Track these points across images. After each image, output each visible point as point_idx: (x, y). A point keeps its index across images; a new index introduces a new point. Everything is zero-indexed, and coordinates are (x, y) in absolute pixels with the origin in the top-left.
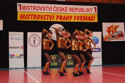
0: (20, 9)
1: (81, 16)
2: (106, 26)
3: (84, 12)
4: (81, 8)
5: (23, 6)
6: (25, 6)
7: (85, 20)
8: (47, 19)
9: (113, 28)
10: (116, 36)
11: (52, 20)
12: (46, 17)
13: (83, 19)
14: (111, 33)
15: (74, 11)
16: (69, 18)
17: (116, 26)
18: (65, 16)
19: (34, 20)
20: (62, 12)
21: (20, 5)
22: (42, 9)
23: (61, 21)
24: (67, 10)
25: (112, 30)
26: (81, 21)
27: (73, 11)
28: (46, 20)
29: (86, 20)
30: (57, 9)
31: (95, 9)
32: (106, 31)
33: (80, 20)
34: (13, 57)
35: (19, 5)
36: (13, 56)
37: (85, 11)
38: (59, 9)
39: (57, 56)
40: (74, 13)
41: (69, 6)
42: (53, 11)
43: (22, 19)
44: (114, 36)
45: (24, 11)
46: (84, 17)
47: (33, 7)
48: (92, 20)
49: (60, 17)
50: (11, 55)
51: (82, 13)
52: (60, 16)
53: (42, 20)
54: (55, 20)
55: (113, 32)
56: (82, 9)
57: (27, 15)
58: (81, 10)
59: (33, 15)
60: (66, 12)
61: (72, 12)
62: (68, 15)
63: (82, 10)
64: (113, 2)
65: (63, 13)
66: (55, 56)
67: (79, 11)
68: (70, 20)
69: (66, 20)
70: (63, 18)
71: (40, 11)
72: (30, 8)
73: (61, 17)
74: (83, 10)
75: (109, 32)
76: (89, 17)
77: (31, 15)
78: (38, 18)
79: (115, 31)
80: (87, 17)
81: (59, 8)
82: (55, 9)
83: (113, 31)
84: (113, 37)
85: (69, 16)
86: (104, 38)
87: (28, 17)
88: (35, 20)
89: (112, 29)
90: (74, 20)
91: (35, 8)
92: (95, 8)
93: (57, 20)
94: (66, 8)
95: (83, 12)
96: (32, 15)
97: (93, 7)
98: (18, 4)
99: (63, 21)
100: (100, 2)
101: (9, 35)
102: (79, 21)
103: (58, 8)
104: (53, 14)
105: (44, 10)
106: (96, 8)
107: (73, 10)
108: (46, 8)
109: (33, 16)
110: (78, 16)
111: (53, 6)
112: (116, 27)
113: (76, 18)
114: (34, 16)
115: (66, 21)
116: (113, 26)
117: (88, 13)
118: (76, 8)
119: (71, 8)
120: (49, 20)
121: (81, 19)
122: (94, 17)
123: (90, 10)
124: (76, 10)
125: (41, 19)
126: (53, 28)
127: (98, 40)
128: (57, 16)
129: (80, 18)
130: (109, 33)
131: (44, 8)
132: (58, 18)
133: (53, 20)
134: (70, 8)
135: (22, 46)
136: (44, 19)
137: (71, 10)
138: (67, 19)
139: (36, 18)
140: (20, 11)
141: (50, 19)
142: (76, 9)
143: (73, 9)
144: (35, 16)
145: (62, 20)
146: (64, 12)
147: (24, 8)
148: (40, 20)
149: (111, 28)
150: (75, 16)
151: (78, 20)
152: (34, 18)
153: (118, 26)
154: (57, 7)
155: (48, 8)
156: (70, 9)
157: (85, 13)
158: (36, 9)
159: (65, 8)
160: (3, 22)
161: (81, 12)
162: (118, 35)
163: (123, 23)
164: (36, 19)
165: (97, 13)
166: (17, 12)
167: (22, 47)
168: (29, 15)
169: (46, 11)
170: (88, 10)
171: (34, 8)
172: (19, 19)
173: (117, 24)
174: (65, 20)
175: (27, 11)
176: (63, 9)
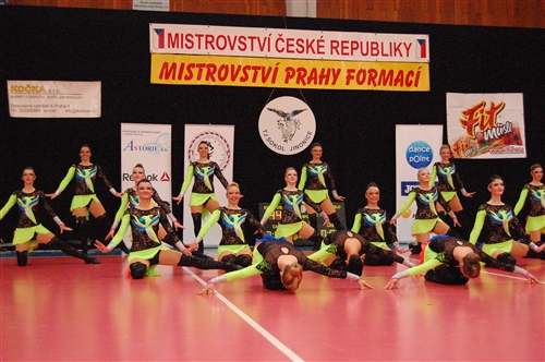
0: (161, 46)
1: (371, 71)
2: (458, 104)
3: (383, 55)
4: (372, 43)
5: (170, 35)
6: (177, 35)
7: (384, 84)
8: (254, 80)
9: (482, 112)
10: (495, 139)
11: (268, 84)
12: (251, 73)
13: (377, 80)
14: (478, 128)
15: (349, 51)
16: (328, 76)
17: (493, 104)
18: (314, 70)
19: (207, 83)
20: (304, 55)
21: (160, 32)
22: (237, 43)
23: (301, 86)
24: (321, 50)
25: (480, 121)
26: (371, 87)
27: (345, 51)
28: (249, 83)
29: (391, 84)
30: (288, 45)
31: (419, 46)
32: (460, 124)
33: (369, 84)
35: (157, 31)
37: (387, 51)
38: (296, 46)
40: (346, 58)
41: (329, 36)
42: (274, 53)
43: (167, 78)
44: (486, 139)
45: (175, 50)
46: (383, 72)
48: (409, 85)
49: (297, 73)
51: (374, 58)
52: (299, 69)
53: (237, 83)
54: (280, 83)
55: (482, 127)
56: (375, 46)
57: (183, 65)
58: (372, 49)
59: (203, 65)
60: (320, 56)
61: (341, 57)
62: (327, 66)
63: (374, 48)
64: (486, 21)
65: (309, 60)
67: (365, 52)
68: (334, 83)
69: (320, 83)
70: (308, 75)
71: (227, 51)
72: (195, 40)
73: (302, 73)
74: (380, 48)
75: (468, 125)
76: (401, 72)
77: (198, 66)
78: (222, 75)
79: (491, 121)
80: (391, 72)
81: (294, 43)
82: (282, 45)
83: (485, 123)
84: (482, 142)
85: (329, 70)
86: (452, 148)
87: (186, 72)
88: (213, 84)
89: (479, 115)
90: (348, 83)
91: (211, 43)
92: (422, 42)
93: (287, 82)
94: (318, 41)
95: (377, 54)
96: (201, 66)
97: (413, 39)
98: (153, 27)
99: (307, 87)
100: (438, 22)
101: (122, 133)
102: (365, 87)
103: (290, 42)
104: (273, 64)
105: (242, 47)
106: (424, 41)
107: (343, 48)
108: (248, 42)
109: (205, 70)
110: (361, 71)
111: (275, 32)
112: (495, 109)
113: (353, 78)
114: (209, 70)
115: (318, 87)
116: (483, 104)
117: (393, 59)
118: (353, 42)
119: (337, 42)
120: (259, 83)
121: (372, 79)
122: (419, 73)
123: (403, 48)
124: (353, 49)
125: (233, 79)
127: (430, 155)
128: (288, 69)
129: (368, 75)
130: (470, 131)
131: (242, 40)
132: (292, 77)
133: (273, 81)
134: (332, 42)
135: (165, 174)
136: (242, 80)
138: (324, 80)
139: (216, 76)
140: (161, 51)
141: (264, 80)
142: (355, 46)
143: (345, 45)
144: (212, 69)
145: (304, 84)
146: (311, 55)
147: (175, 41)
148: (228, 82)
149: (478, 111)
150: (350, 71)
151: (360, 83)
152: (210, 75)
153: (502, 106)
154: (288, 40)
155: (255, 41)
156: (335, 45)
157: (385, 59)
158: (214, 44)
159: (315, 43)
160: (102, 89)
161: (372, 55)
162: (500, 137)
163: (519, 97)
164: (214, 80)
165: (427, 59)
166: (148, 55)
167: (165, 178)
168: (192, 65)
169: (248, 52)
170: (397, 49)
171: (207, 42)
172: (155, 79)
173: (497, 98)
174: (315, 83)
175: (185, 50)
176: (309, 46)
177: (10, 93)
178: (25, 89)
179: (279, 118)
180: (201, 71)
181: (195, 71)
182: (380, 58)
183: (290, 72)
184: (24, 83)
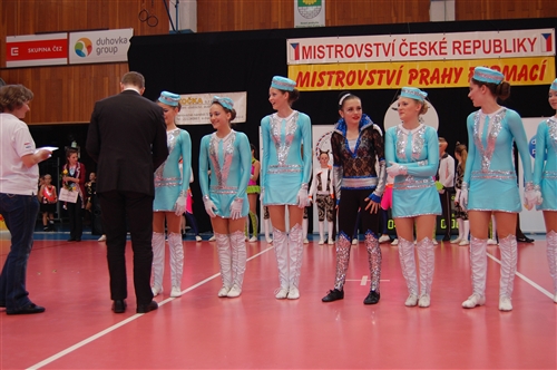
0: (297, 58)
3: (506, 51)
4: (495, 41)
5: (304, 48)
6: (310, 47)
8: (379, 83)
11: (393, 86)
12: (376, 77)
15: (471, 50)
16: (450, 75)
18: (437, 70)
19: (336, 88)
20: (427, 57)
21: (296, 46)
22: (364, 51)
23: (423, 86)
24: (443, 51)
27: (467, 50)
28: (375, 86)
29: (514, 80)
30: (411, 49)
31: (544, 40)
35: (292, 45)
37: (510, 47)
38: (419, 49)
40: (467, 57)
41: (451, 37)
42: (398, 57)
43: (302, 86)
45: (308, 61)
46: (507, 67)
47: (333, 49)
48: (533, 79)
49: (420, 74)
51: (497, 55)
52: (422, 71)
53: (364, 86)
56: (497, 43)
57: (315, 73)
58: (495, 46)
59: (334, 72)
60: (442, 57)
61: (463, 56)
62: (449, 66)
63: (497, 46)
65: (431, 61)
67: (487, 50)
68: (456, 82)
69: (443, 82)
70: (431, 75)
71: (355, 58)
72: (326, 50)
73: (425, 74)
74: (503, 45)
76: (525, 67)
77: (329, 73)
78: (350, 80)
80: (515, 68)
81: (417, 46)
82: (405, 49)
85: (451, 69)
87: (318, 80)
88: (342, 89)
91: (340, 52)
92: (547, 36)
93: (410, 83)
94: (441, 43)
95: (500, 51)
96: (331, 73)
97: (537, 34)
98: (289, 41)
99: (430, 86)
103: (413, 46)
104: (397, 67)
105: (369, 53)
106: (550, 35)
107: (465, 47)
108: (374, 49)
109: (335, 77)
111: (399, 38)
114: (338, 77)
115: (441, 86)
117: (516, 54)
118: (474, 42)
119: (459, 42)
120: (384, 86)
123: (527, 44)
124: (475, 48)
125: (360, 83)
128: (411, 71)
131: (368, 47)
132: (415, 78)
133: (397, 83)
134: (454, 42)
137: (458, 48)
138: (446, 79)
139: (344, 81)
140: (298, 62)
141: (389, 82)
142: (478, 44)
143: (467, 44)
144: (341, 75)
145: (427, 84)
146: (433, 56)
147: (308, 52)
148: (356, 86)
152: (339, 81)
154: (411, 44)
155: (381, 47)
156: (457, 45)
157: (508, 55)
158: (343, 53)
159: (438, 45)
161: (495, 52)
164: (343, 85)
165: (553, 52)
168: (324, 73)
169: (374, 58)
170: (521, 45)
171: (336, 51)
174: (438, 82)
175: (317, 60)
176: (432, 48)
178: (187, 101)
180: (331, 78)
181: (326, 78)
182: (503, 54)
183: (413, 74)
184: (186, 96)
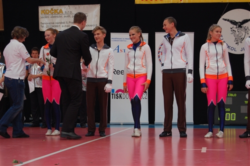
34: (120, 96)
36: (120, 93)
39: (235, 95)
50: (115, 91)
66: (232, 95)
101: (111, 40)
120: (216, 0)
126: (228, 20)
160: (101, 10)
172: (138, 0)
177: (40, 15)
178: (50, 12)
179: (232, 26)
184: (49, 8)
